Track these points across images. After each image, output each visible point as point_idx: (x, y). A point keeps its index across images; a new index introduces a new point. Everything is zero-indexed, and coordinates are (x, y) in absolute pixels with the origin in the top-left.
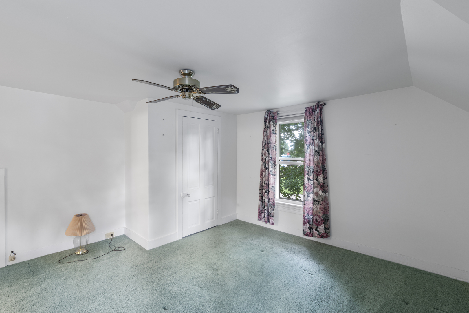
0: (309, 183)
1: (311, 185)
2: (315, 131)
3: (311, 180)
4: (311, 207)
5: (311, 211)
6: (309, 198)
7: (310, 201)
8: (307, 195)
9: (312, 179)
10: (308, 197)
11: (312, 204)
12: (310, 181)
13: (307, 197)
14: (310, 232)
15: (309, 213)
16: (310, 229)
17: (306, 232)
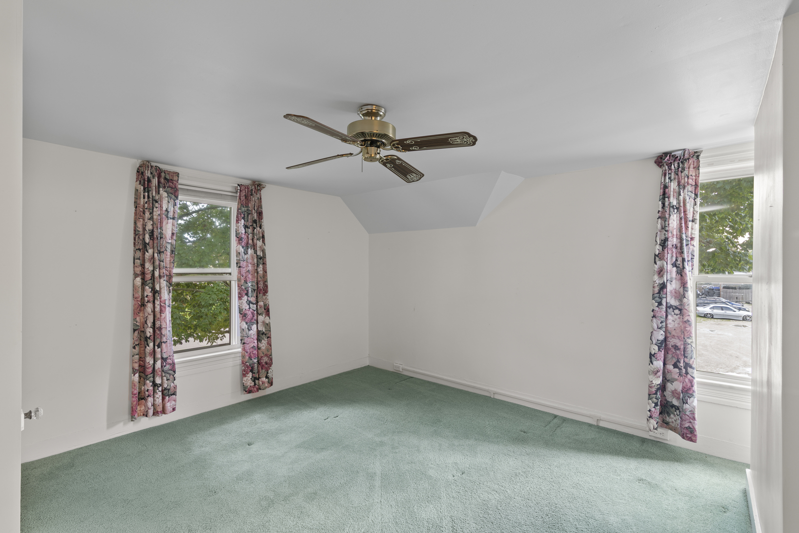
0: (250, 308)
1: (252, 311)
2: (256, 226)
3: (253, 304)
4: (255, 345)
5: (255, 352)
6: (251, 332)
7: (252, 337)
8: (248, 328)
9: (255, 302)
10: (249, 330)
11: (256, 341)
12: (251, 304)
13: (247, 330)
14: (255, 384)
15: (252, 355)
16: (254, 381)
17: (248, 387)
